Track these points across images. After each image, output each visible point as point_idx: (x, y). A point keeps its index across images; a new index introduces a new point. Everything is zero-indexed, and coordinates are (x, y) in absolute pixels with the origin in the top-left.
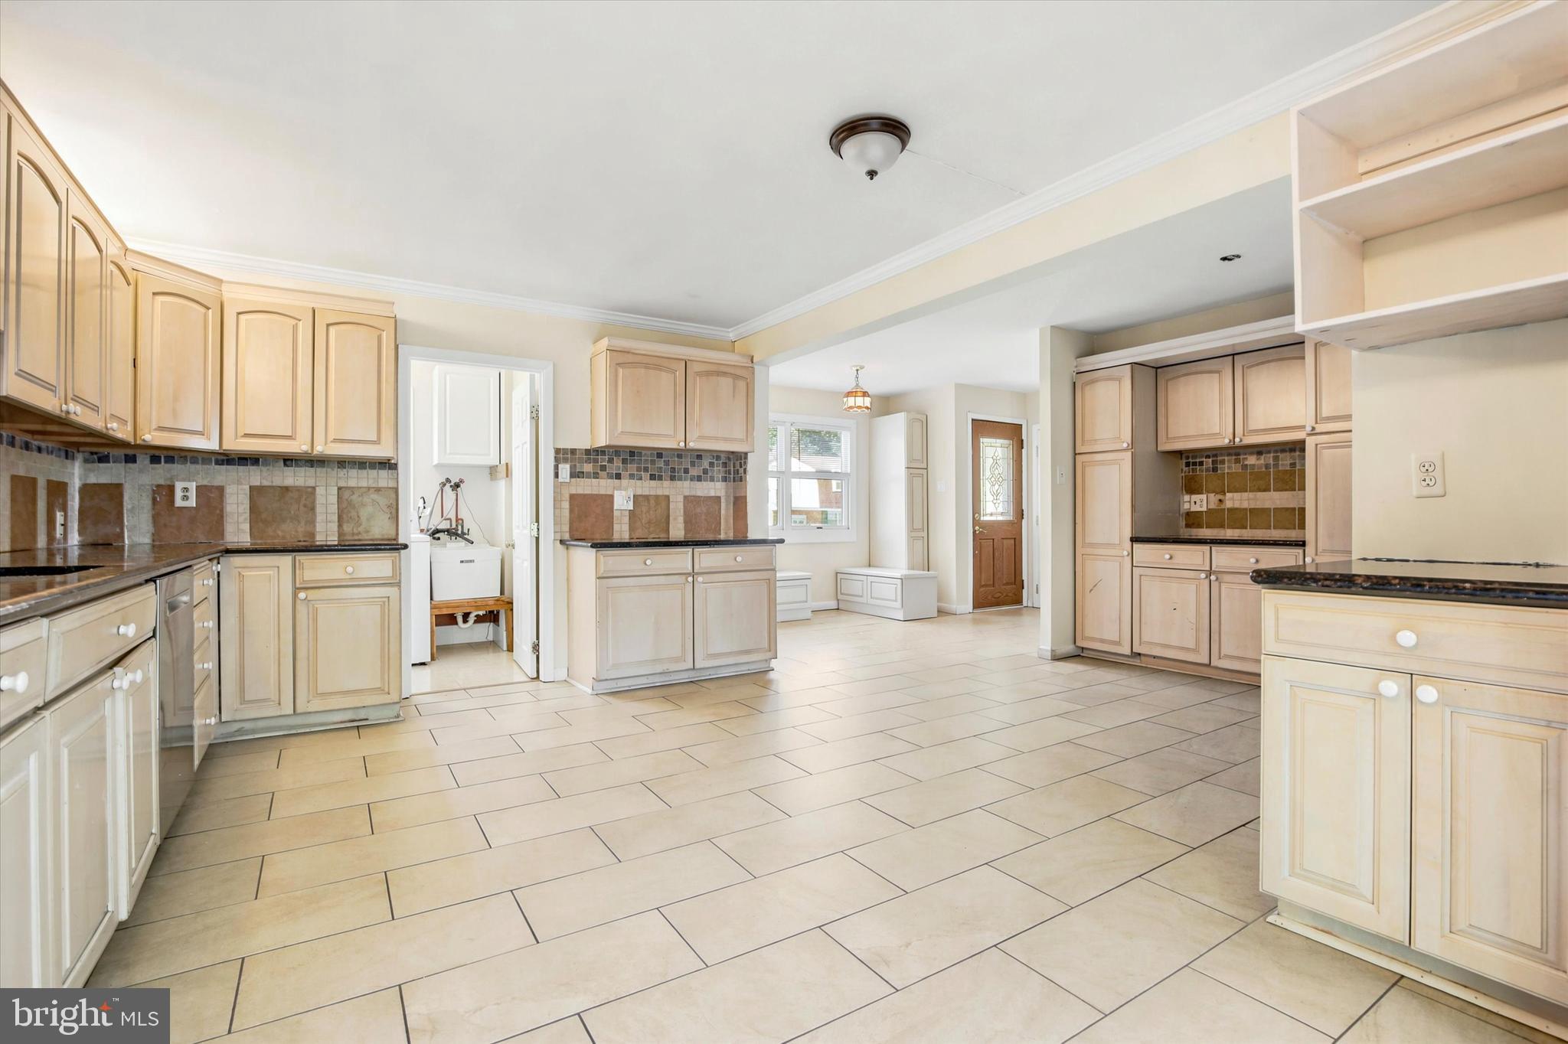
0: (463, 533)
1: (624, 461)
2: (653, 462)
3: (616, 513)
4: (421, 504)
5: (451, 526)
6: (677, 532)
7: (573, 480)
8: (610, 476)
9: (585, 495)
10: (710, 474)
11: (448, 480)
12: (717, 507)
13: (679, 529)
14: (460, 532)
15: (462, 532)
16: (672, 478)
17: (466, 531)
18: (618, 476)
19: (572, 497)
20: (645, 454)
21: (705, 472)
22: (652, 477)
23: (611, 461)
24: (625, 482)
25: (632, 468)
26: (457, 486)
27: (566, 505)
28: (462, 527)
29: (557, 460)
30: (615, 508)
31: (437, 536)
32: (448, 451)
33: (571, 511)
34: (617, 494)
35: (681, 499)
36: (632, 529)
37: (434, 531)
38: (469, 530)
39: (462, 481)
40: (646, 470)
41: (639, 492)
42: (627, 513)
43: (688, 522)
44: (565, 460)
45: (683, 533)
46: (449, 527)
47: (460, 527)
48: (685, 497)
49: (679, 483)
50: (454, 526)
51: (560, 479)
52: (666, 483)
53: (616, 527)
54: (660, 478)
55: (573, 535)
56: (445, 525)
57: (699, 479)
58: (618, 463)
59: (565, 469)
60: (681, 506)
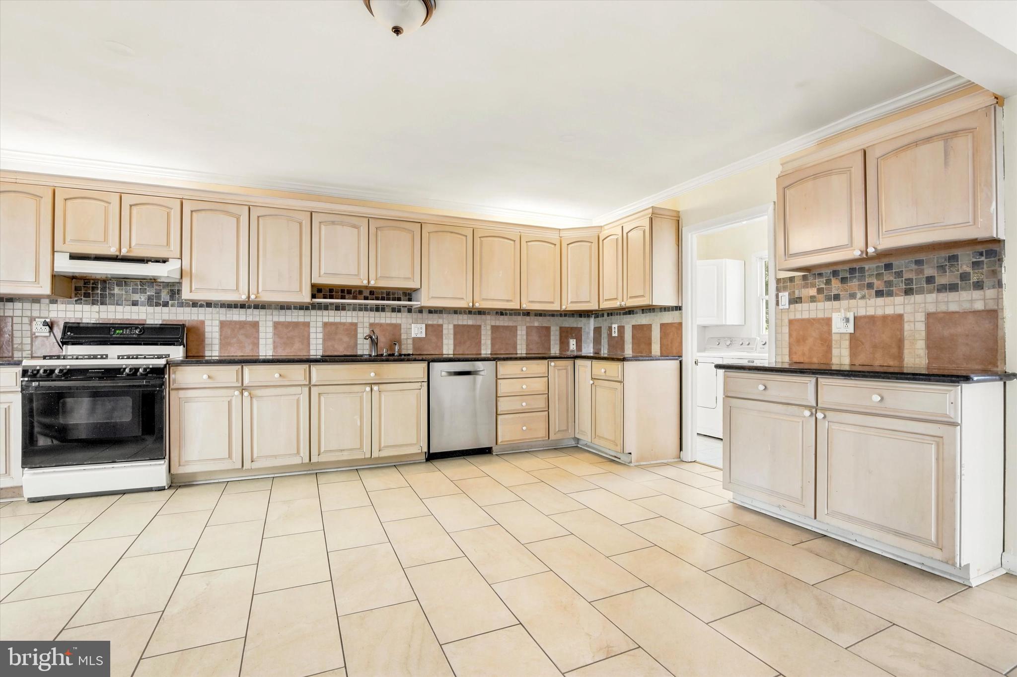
2: (879, 276)
3: (834, 338)
6: (915, 360)
7: (792, 306)
8: (828, 299)
9: (803, 320)
10: (972, 279)
13: (919, 357)
16: (908, 292)
18: (837, 298)
19: (791, 322)
20: (869, 269)
22: (879, 294)
23: (828, 282)
24: (844, 303)
25: (853, 286)
27: (786, 330)
29: (778, 290)
30: (834, 331)
33: (790, 335)
34: (835, 316)
35: (921, 317)
36: (853, 353)
40: (871, 285)
41: (862, 312)
42: (848, 337)
43: (934, 347)
44: (785, 289)
45: (925, 361)
48: (929, 315)
49: (918, 298)
51: (781, 307)
52: (899, 299)
53: (835, 352)
54: (890, 294)
55: (792, 358)
57: (953, 288)
58: (836, 284)
59: (785, 297)
60: (921, 327)
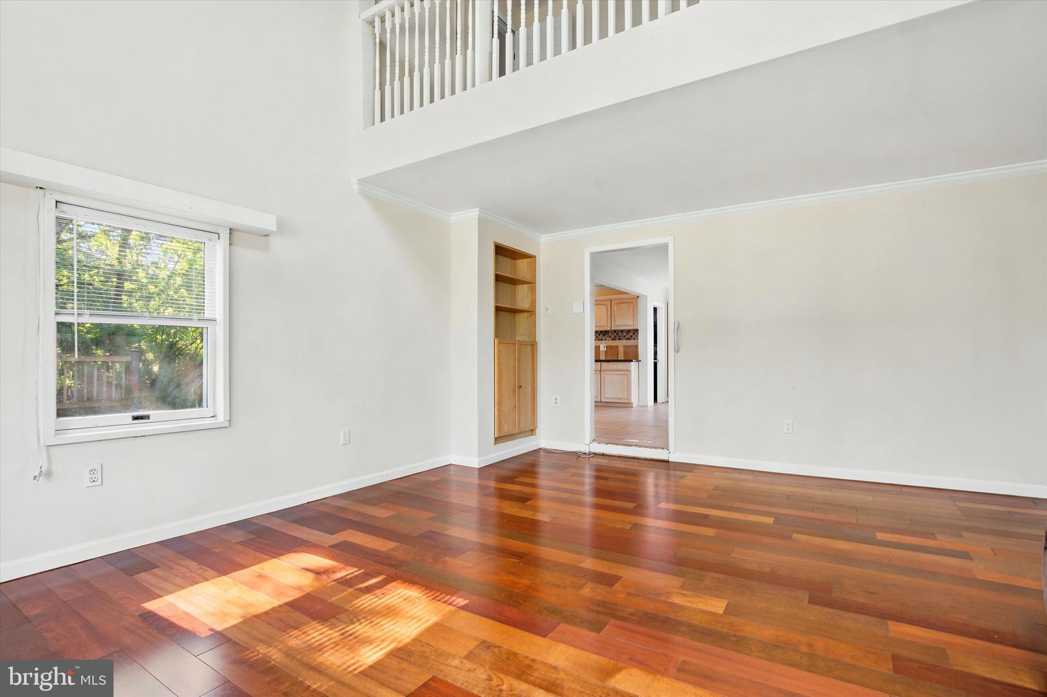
1: (604, 335)
2: (613, 334)
3: (601, 352)
6: (621, 357)
8: (599, 340)
10: (633, 337)
12: (636, 349)
16: (620, 339)
18: (602, 340)
21: (631, 336)
22: (613, 339)
23: (599, 335)
24: (603, 342)
25: (606, 336)
34: (601, 345)
36: (606, 356)
40: (610, 337)
41: (608, 345)
43: (625, 354)
45: (623, 357)
48: (624, 346)
49: (622, 341)
52: (617, 341)
53: (601, 356)
54: (615, 340)
57: (629, 339)
58: (601, 335)
60: (622, 349)
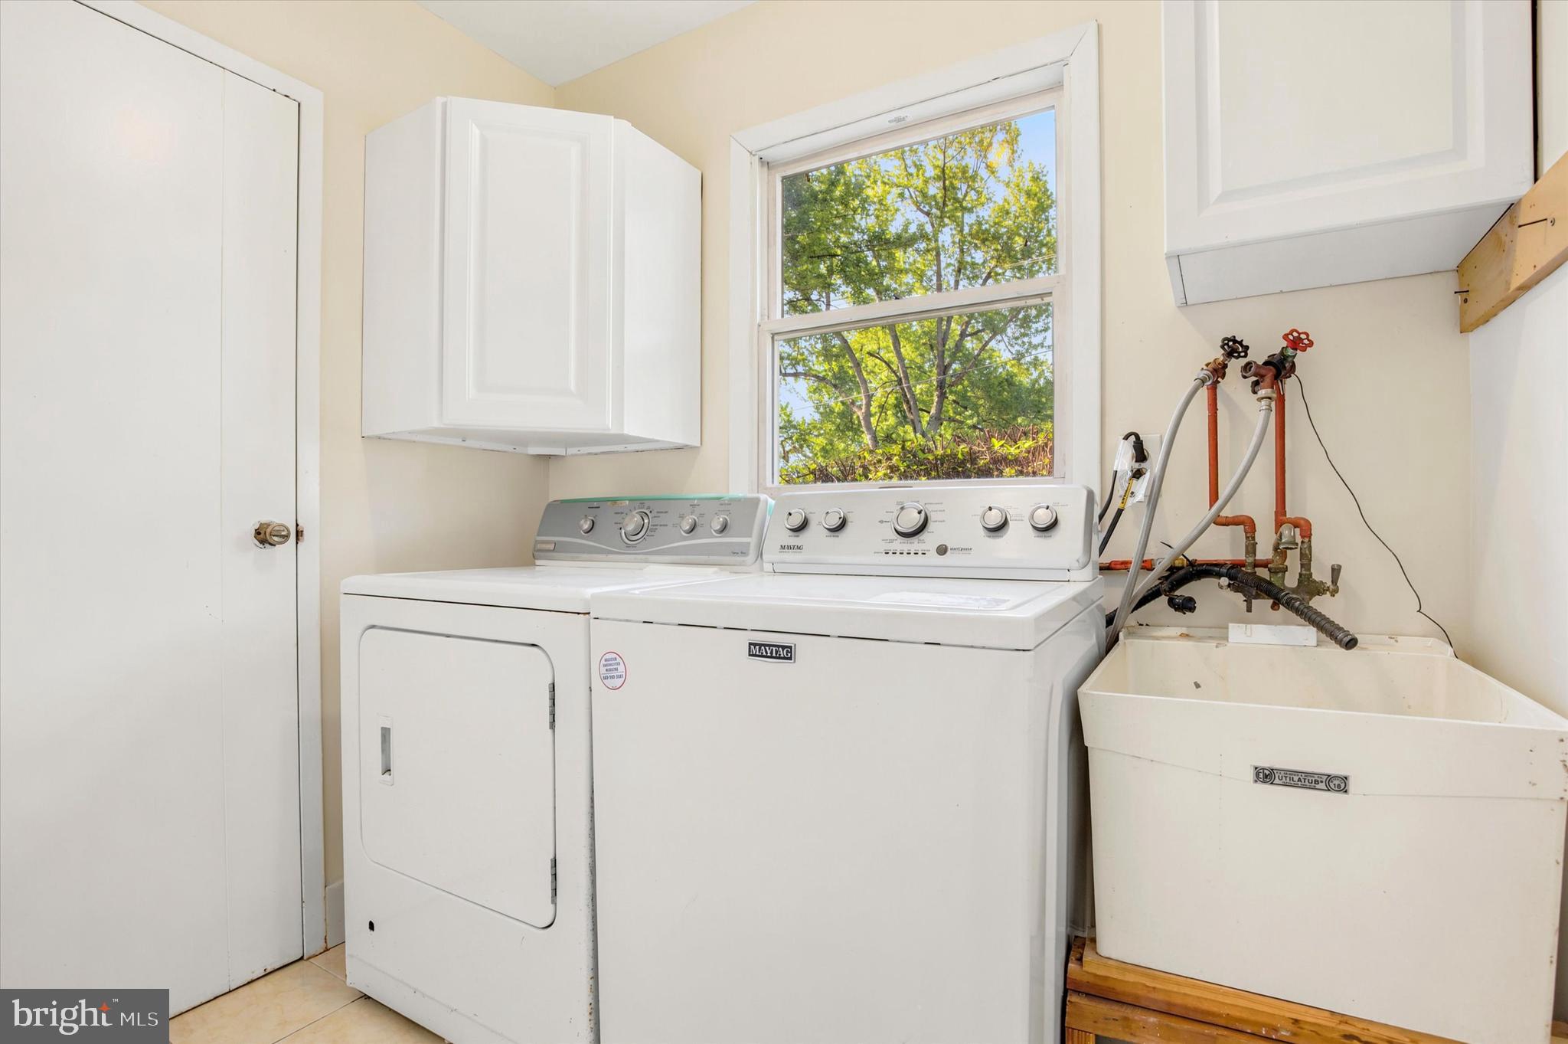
0: (1309, 586)
4: (1123, 461)
5: (1251, 548)
11: (1233, 348)
14: (1291, 580)
15: (1305, 579)
17: (1320, 574)
26: (1279, 368)
28: (1306, 559)
31: (1183, 592)
32: (1216, 188)
37: (1172, 569)
38: (1336, 571)
39: (1298, 342)
46: (1241, 556)
47: (1293, 560)
50: (1264, 552)
56: (1221, 547)
